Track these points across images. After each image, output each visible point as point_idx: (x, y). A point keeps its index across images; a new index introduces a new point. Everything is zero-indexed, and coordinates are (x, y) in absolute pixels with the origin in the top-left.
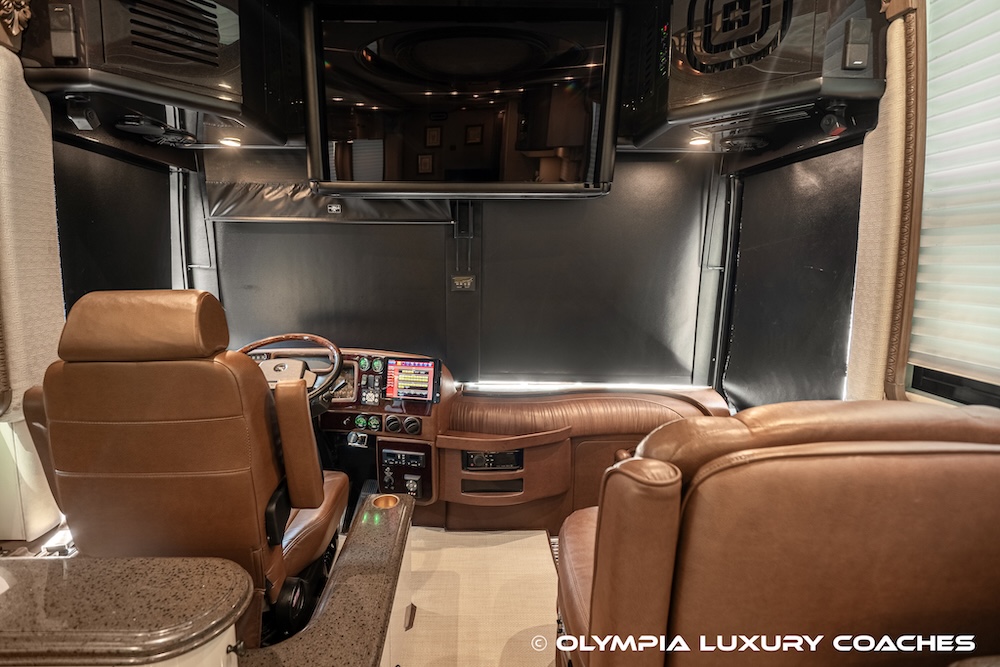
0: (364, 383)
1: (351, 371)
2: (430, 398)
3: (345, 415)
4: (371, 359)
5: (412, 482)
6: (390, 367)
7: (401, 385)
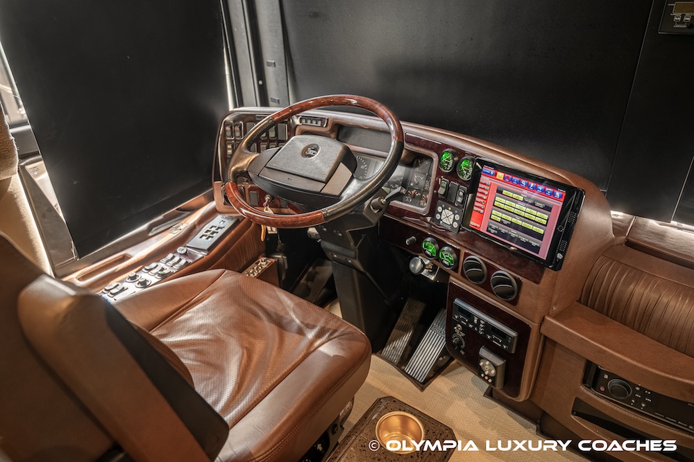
0: (441, 191)
1: (427, 163)
2: (543, 254)
3: (410, 231)
4: (459, 154)
5: (490, 362)
6: (484, 179)
7: (497, 215)
